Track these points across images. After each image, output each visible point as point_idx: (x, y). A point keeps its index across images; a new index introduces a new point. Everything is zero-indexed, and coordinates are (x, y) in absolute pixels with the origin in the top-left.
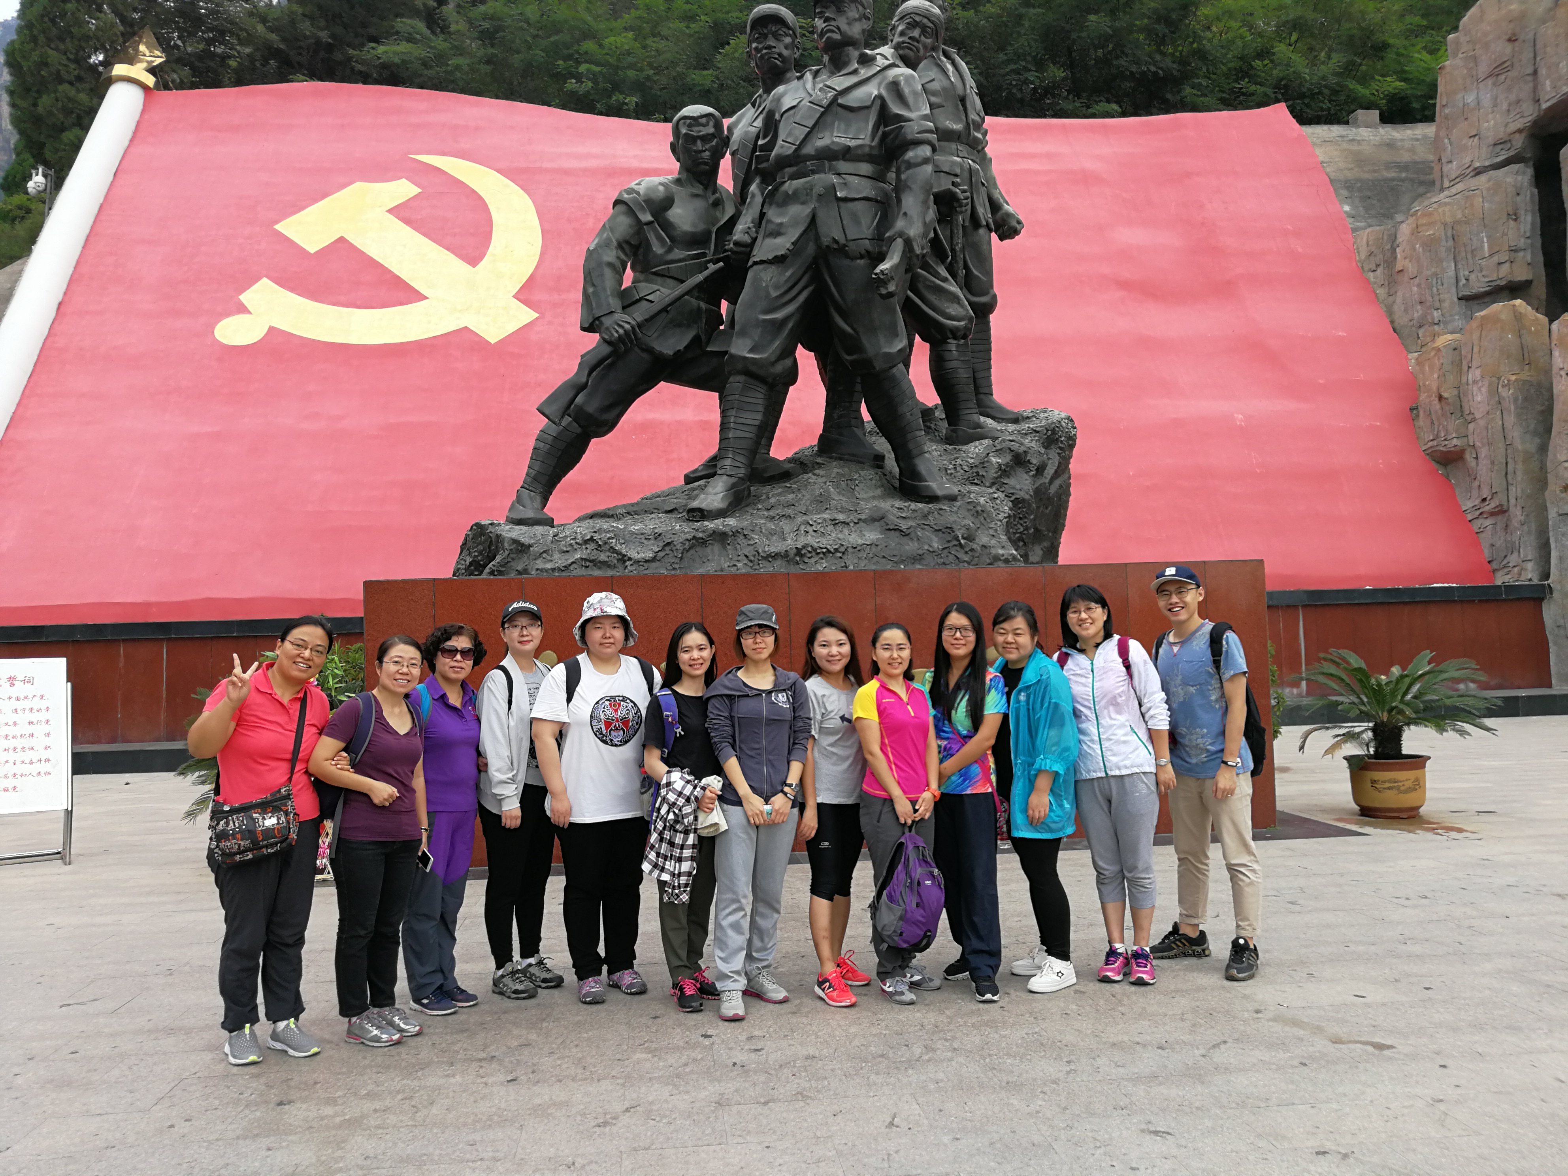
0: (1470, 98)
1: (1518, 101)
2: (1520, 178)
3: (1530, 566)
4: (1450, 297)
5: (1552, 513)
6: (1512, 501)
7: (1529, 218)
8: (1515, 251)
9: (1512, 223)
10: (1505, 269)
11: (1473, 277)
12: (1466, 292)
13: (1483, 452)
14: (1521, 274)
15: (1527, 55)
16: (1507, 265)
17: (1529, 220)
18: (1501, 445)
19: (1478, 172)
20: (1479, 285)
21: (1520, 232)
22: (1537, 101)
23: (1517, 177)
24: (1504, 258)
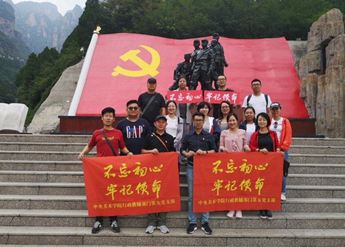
0: (312, 38)
1: (319, 40)
3: (314, 115)
4: (307, 71)
5: (317, 107)
6: (312, 105)
8: (318, 64)
9: (317, 60)
12: (309, 71)
13: (308, 97)
14: (319, 68)
15: (321, 32)
16: (316, 67)
18: (311, 96)
19: (313, 51)
20: (312, 69)
21: (319, 61)
22: (322, 40)
23: (318, 52)
24: (316, 65)
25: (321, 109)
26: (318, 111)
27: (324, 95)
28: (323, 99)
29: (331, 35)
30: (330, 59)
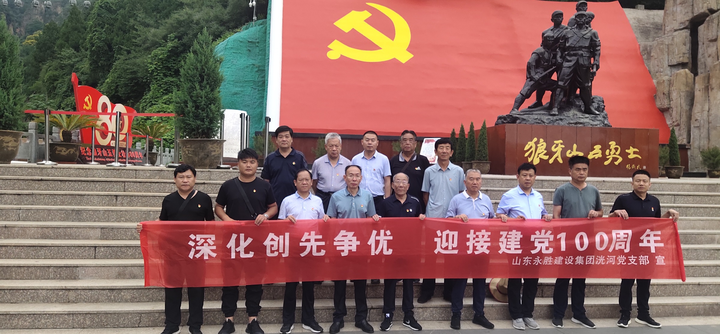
0: (674, 9)
1: (688, 12)
2: (687, 33)
3: (685, 140)
4: (666, 64)
5: (692, 126)
6: (682, 123)
7: (689, 45)
8: (684, 54)
9: (684, 46)
10: (681, 58)
11: (672, 60)
12: (670, 64)
13: (675, 109)
14: (686, 61)
16: (682, 58)
17: (688, 46)
18: (680, 108)
19: (676, 30)
20: (674, 62)
21: (686, 49)
22: (693, 13)
23: (686, 33)
24: (681, 55)
25: (700, 129)
26: (694, 133)
27: (706, 107)
28: (706, 113)
29: (709, 7)
30: (708, 46)
